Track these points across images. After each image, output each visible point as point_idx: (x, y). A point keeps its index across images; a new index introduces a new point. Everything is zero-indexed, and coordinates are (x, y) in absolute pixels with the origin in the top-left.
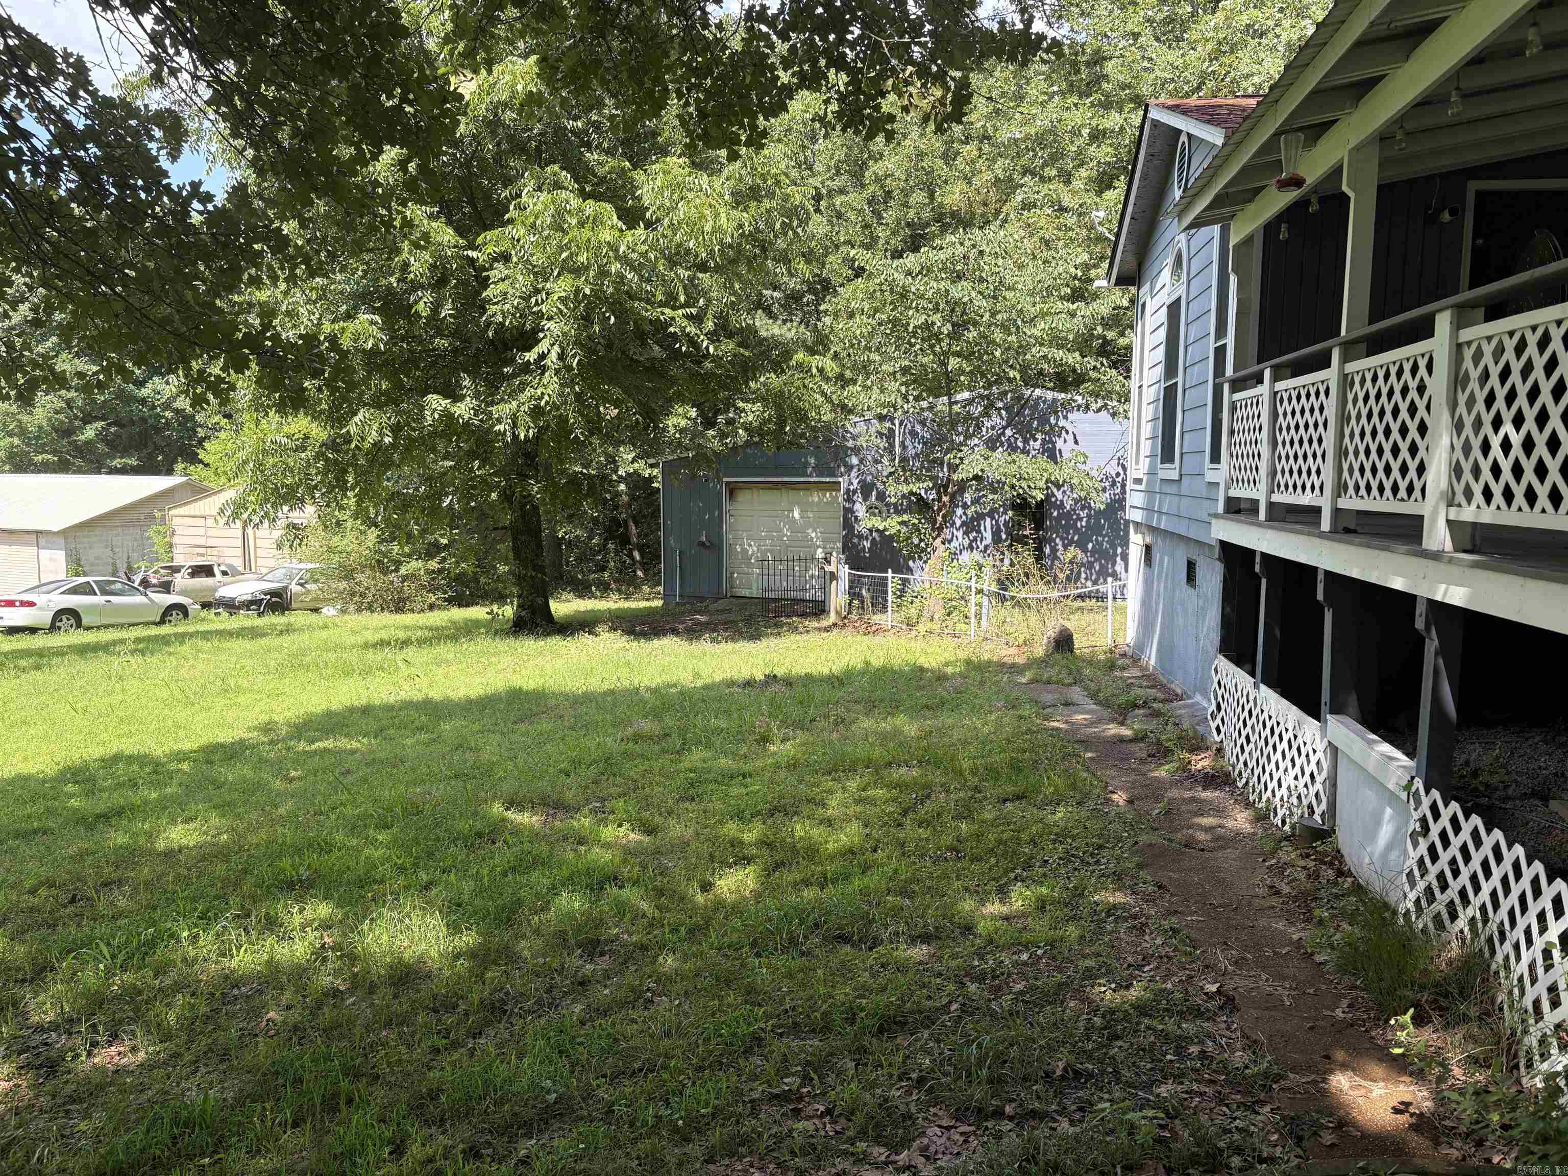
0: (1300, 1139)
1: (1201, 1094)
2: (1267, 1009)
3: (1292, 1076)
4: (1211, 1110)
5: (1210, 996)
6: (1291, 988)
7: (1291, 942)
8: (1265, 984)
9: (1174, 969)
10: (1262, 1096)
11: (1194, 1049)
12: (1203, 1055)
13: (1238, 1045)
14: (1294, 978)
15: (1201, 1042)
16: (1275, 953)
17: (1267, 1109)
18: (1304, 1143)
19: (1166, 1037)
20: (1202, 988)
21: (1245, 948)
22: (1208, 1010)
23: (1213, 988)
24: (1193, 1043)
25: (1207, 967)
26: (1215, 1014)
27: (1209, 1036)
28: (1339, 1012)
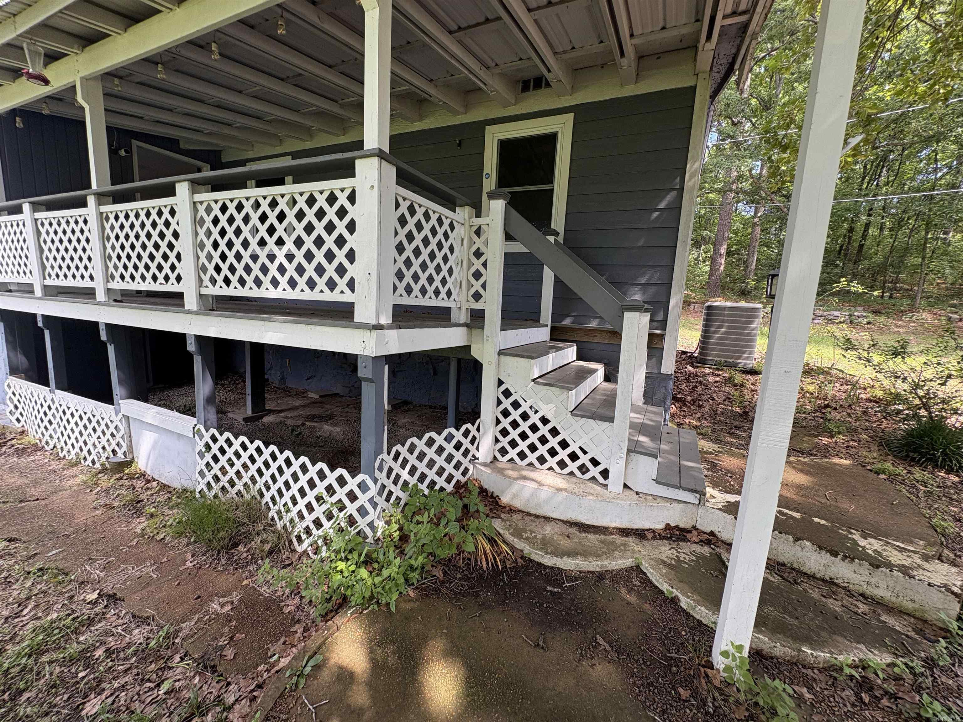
0: (214, 669)
1: (123, 687)
2: (144, 588)
3: (184, 625)
4: (138, 694)
5: (94, 603)
6: (151, 565)
7: (137, 535)
8: (133, 571)
9: (52, 599)
10: (169, 653)
11: (99, 653)
12: (109, 652)
13: (133, 626)
14: (150, 557)
15: (102, 643)
16: (129, 547)
17: (177, 658)
18: (219, 668)
19: (72, 660)
20: (84, 600)
21: (107, 555)
22: (97, 614)
23: (95, 596)
24: (96, 648)
25: (82, 583)
26: (104, 613)
27: (108, 633)
28: (188, 564)
